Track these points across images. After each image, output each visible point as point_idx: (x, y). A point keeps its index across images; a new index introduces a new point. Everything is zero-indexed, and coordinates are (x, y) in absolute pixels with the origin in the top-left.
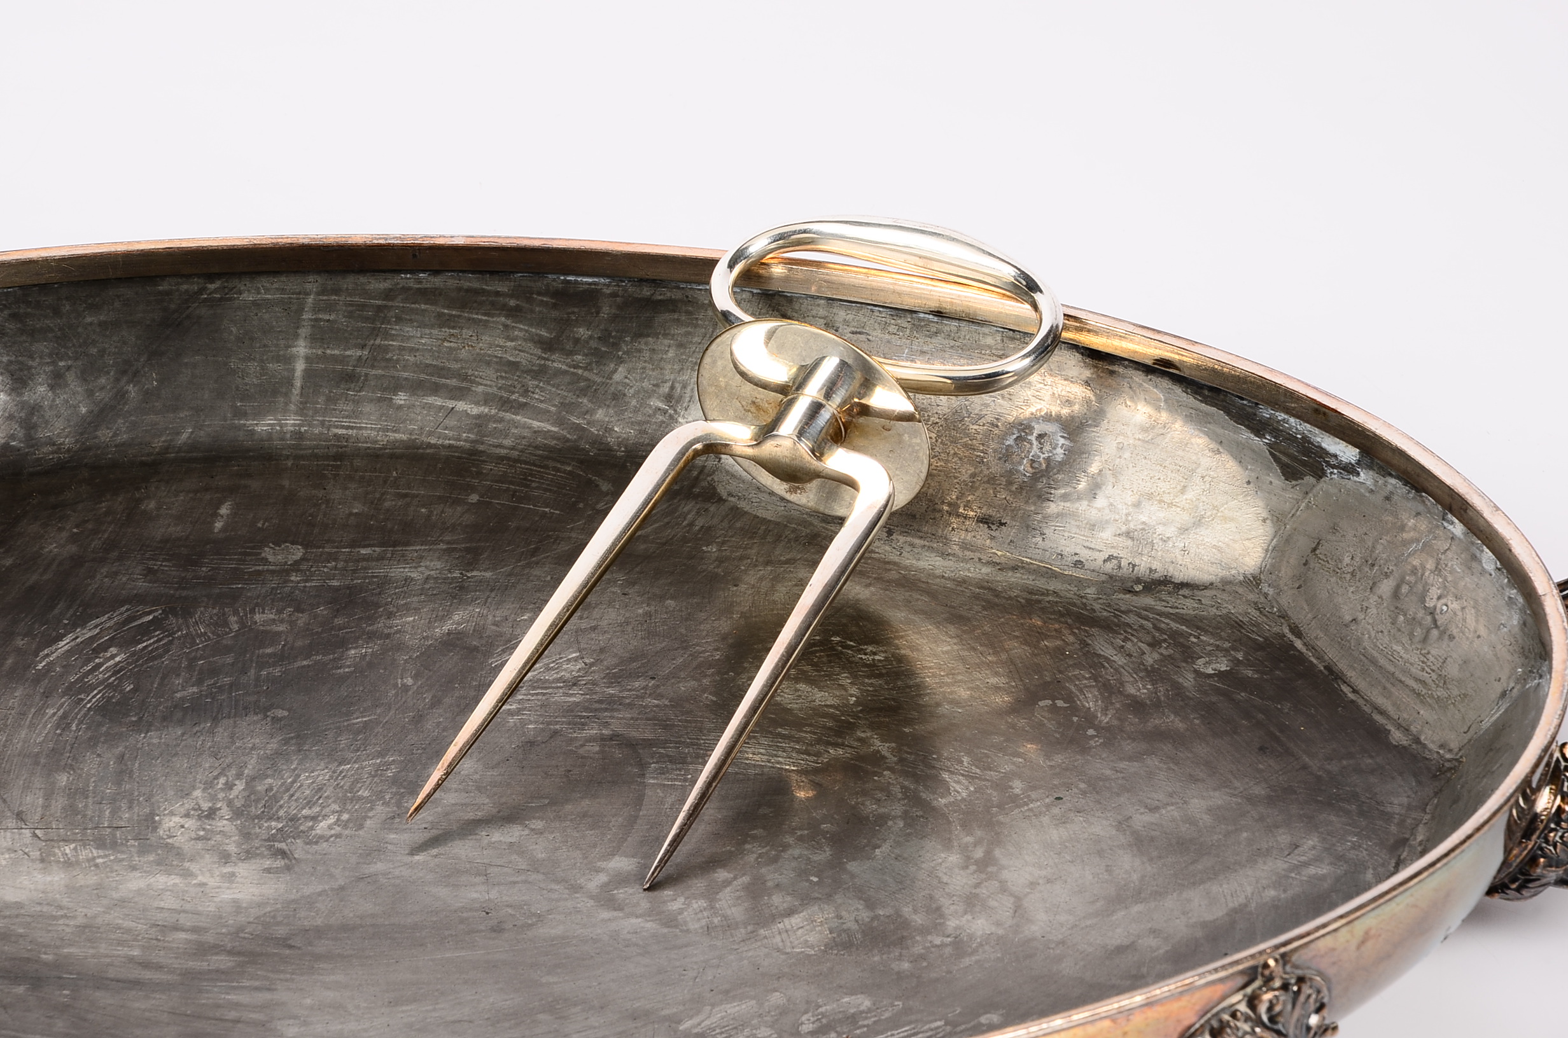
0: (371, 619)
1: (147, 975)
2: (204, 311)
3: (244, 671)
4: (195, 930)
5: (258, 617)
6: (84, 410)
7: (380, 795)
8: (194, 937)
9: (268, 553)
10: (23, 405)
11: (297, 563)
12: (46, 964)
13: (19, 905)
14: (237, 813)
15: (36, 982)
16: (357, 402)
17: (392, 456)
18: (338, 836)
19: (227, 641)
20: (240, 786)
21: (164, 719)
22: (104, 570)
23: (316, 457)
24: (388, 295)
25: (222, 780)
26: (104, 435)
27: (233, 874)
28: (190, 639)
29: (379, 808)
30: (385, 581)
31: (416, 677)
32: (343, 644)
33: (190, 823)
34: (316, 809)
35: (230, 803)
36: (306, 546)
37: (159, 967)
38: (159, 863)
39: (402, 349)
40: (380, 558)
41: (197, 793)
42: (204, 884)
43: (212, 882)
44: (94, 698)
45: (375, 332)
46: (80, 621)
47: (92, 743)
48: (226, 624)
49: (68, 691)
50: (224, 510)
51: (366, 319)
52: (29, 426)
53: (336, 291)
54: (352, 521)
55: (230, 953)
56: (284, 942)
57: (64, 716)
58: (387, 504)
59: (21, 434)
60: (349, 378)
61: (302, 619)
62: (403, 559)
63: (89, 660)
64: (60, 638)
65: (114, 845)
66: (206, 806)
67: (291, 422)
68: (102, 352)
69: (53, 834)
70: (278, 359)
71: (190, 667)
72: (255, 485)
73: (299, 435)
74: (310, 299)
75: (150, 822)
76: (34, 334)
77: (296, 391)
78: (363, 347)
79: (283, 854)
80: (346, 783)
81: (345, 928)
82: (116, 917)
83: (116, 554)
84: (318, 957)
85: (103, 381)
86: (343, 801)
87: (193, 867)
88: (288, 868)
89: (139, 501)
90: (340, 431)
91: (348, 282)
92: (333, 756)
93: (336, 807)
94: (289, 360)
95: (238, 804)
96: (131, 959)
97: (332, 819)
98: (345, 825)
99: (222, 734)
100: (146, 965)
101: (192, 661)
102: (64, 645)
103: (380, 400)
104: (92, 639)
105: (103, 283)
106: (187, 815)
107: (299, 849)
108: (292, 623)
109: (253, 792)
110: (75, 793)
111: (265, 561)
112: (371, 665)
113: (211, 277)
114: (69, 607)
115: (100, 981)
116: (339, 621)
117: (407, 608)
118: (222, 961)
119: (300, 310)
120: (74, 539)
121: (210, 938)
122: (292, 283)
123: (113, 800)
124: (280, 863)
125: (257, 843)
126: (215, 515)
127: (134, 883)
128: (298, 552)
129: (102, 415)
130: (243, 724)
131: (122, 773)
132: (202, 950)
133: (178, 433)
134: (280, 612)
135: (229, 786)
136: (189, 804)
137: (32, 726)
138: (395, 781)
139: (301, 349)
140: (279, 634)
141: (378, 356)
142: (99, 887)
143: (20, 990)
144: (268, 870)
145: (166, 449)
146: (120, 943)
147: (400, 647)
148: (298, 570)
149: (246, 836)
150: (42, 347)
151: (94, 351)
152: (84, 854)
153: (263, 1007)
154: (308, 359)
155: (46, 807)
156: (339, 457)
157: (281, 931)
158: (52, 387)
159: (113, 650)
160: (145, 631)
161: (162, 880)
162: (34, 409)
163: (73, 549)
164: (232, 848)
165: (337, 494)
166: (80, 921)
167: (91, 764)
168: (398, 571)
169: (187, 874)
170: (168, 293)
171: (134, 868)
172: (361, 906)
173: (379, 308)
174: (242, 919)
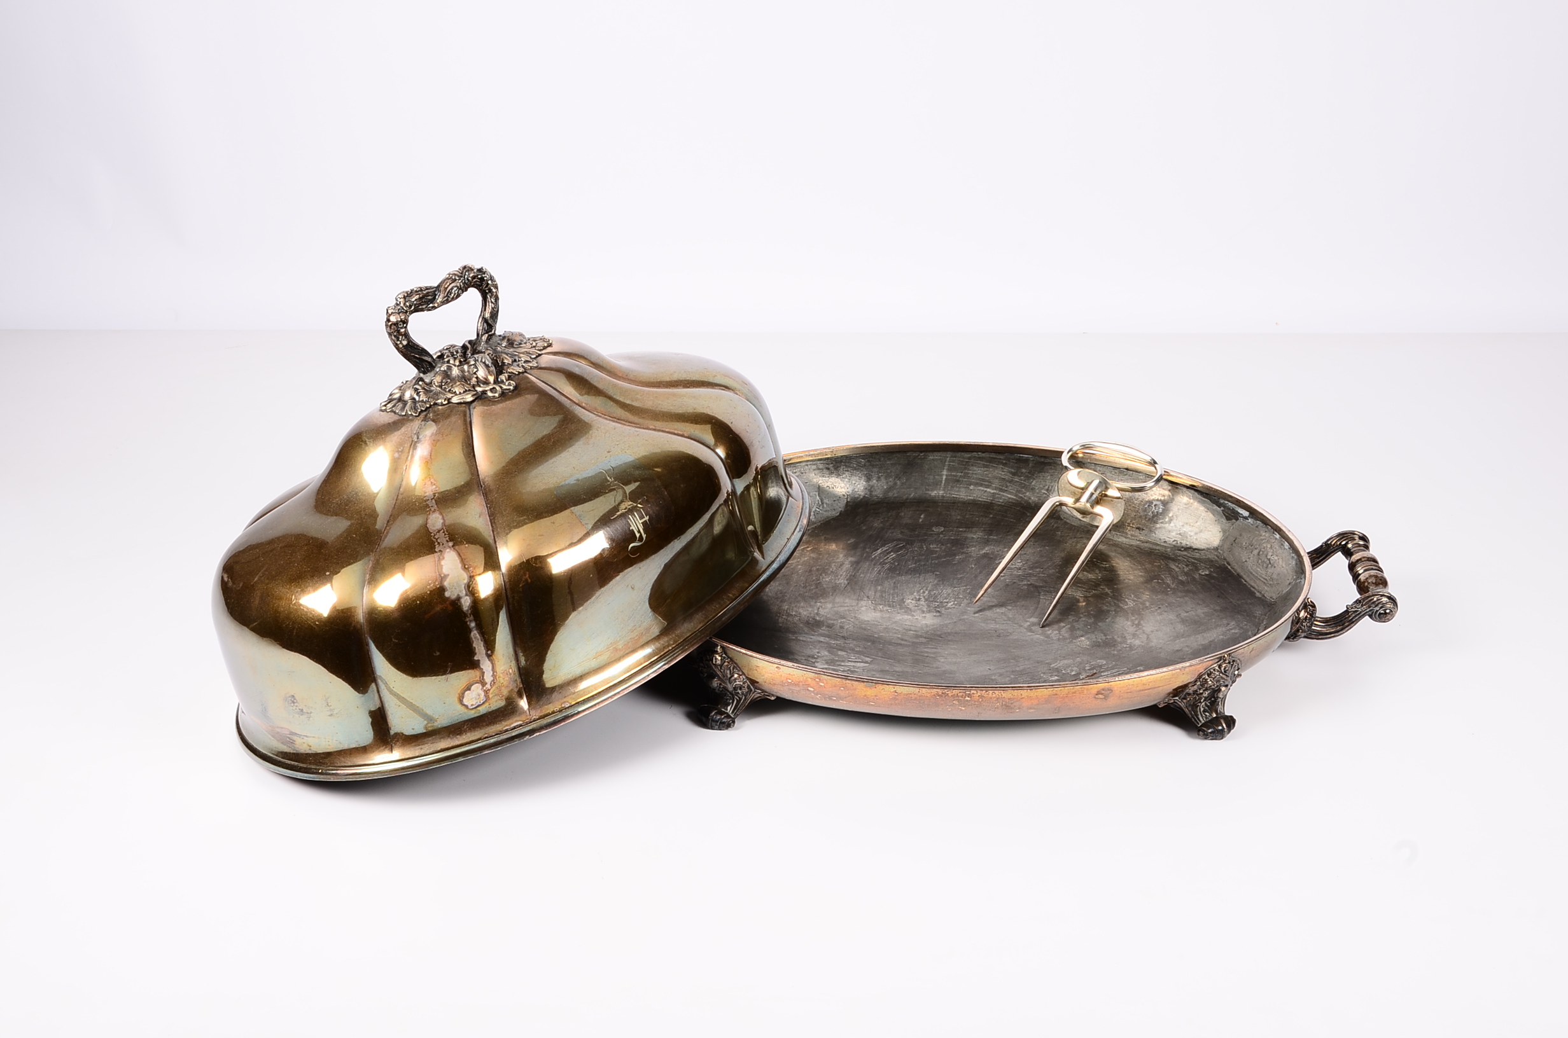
0: (963, 548)
1: (903, 642)
2: (919, 461)
3: (928, 561)
4: (915, 631)
5: (931, 546)
6: (885, 487)
7: (965, 597)
8: (914, 633)
9: (934, 529)
10: (869, 485)
11: (942, 532)
12: (876, 637)
13: (868, 621)
14: (926, 600)
15: (873, 642)
16: (959, 488)
17: (969, 503)
18: (954, 608)
19: (923, 553)
20: (927, 592)
21: (906, 573)
22: (890, 531)
23: (947, 502)
24: (970, 458)
25: (922, 591)
26: (890, 494)
27: (925, 617)
28: (913, 551)
29: (965, 601)
30: (966, 538)
31: (975, 565)
32: (955, 555)
33: (913, 602)
34: (948, 600)
35: (924, 597)
36: (944, 527)
37: (906, 640)
38: (905, 612)
39: (973, 473)
40: (965, 531)
41: (915, 594)
42: (917, 619)
43: (919, 618)
44: (887, 566)
45: (965, 469)
46: (883, 545)
47: (887, 578)
48: (923, 548)
49: (880, 564)
50: (922, 516)
51: (963, 465)
52: (871, 491)
53: (955, 457)
54: (957, 521)
55: (925, 638)
56: (940, 636)
57: (879, 571)
58: (967, 517)
59: (869, 493)
60: (958, 481)
61: (943, 547)
62: (971, 532)
63: (885, 556)
64: (878, 549)
65: (893, 606)
66: (918, 597)
67: (941, 492)
68: (891, 472)
69: (877, 603)
70: (938, 475)
71: (913, 559)
72: (931, 510)
73: (943, 496)
74: (948, 459)
75: (903, 601)
76: (873, 466)
77: (943, 484)
78: (962, 473)
79: (939, 612)
80: (956, 593)
81: (956, 633)
82: (894, 626)
83: (892, 527)
84: (949, 641)
85: (891, 479)
86: (955, 598)
87: (915, 614)
88: (940, 616)
89: (899, 513)
90: (955, 496)
91: (959, 454)
92: (952, 586)
93: (953, 600)
94: (942, 475)
95: (926, 597)
96: (898, 638)
97: (952, 603)
98: (956, 605)
99: (922, 578)
100: (902, 640)
101: (914, 557)
102: (879, 551)
103: (966, 487)
104: (887, 550)
105: (892, 453)
106: (912, 600)
107: (943, 610)
108: (941, 548)
109: (930, 594)
110: (882, 592)
111: (933, 531)
112: (963, 561)
113: (921, 452)
114: (880, 541)
115: (890, 643)
116: (953, 548)
117: (973, 546)
118: (923, 640)
119: (945, 462)
120: (882, 522)
121: (919, 633)
122: (943, 454)
123: (893, 595)
124: (938, 614)
125: (931, 608)
126: (920, 518)
127: (899, 617)
128: (942, 529)
129: (890, 489)
130: (927, 575)
131: (895, 587)
132: (917, 637)
133: (910, 495)
134: (937, 545)
135: (924, 592)
136: (913, 597)
137: (871, 573)
138: (969, 593)
139: (945, 472)
140: (937, 551)
141: (966, 475)
142: (889, 617)
143: (869, 644)
144: (935, 616)
145: (907, 499)
146: (895, 633)
147: (970, 556)
148: (942, 534)
149: (929, 606)
150: (875, 470)
151: (889, 471)
152: (885, 608)
153: (934, 653)
154: (946, 475)
155: (875, 595)
156: (954, 503)
157: (939, 633)
158: (877, 481)
159: (892, 553)
160: (901, 548)
161: (906, 617)
162: (872, 487)
163: (882, 525)
164: (925, 609)
165: (953, 513)
166: (885, 626)
167: (886, 584)
168: (970, 535)
169: (913, 616)
170: (910, 456)
171: (899, 613)
172: (960, 627)
173: (967, 462)
174: (928, 629)
